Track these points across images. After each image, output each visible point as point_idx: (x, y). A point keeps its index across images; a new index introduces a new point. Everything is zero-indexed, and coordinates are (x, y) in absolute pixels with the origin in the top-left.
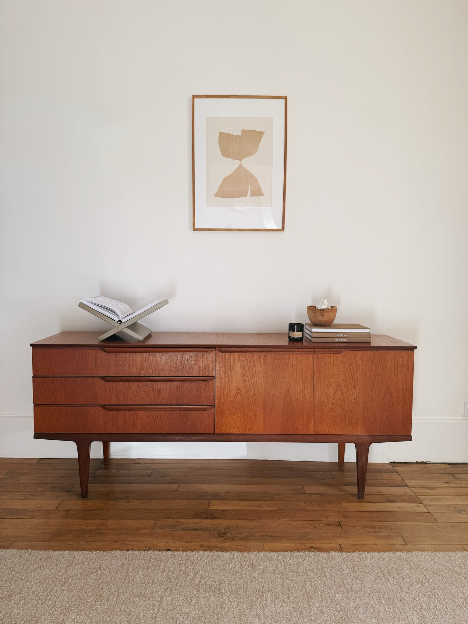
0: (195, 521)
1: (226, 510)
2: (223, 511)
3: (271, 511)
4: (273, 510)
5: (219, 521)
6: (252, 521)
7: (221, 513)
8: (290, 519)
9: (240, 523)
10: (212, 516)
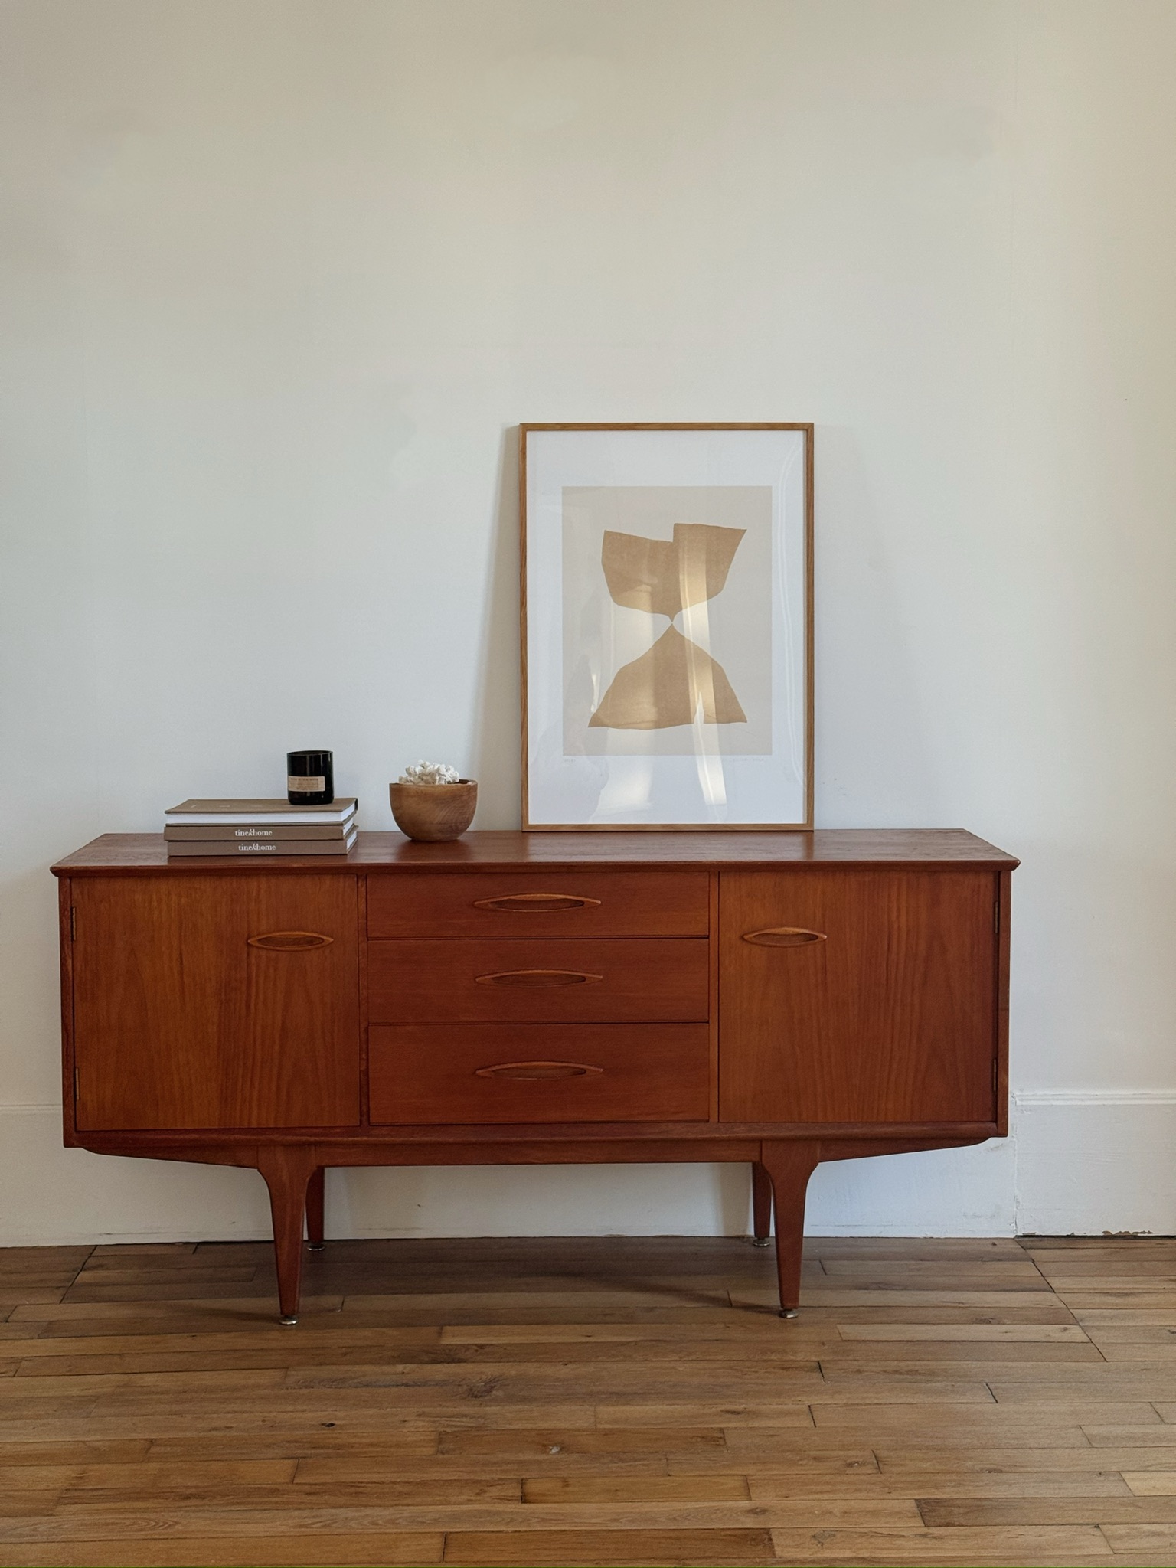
0: (400, 1368)
1: (492, 1345)
2: (481, 1346)
3: (623, 1344)
4: (629, 1342)
5: (469, 1367)
6: (566, 1365)
7: (477, 1351)
8: (677, 1358)
9: (531, 1369)
10: (450, 1356)
